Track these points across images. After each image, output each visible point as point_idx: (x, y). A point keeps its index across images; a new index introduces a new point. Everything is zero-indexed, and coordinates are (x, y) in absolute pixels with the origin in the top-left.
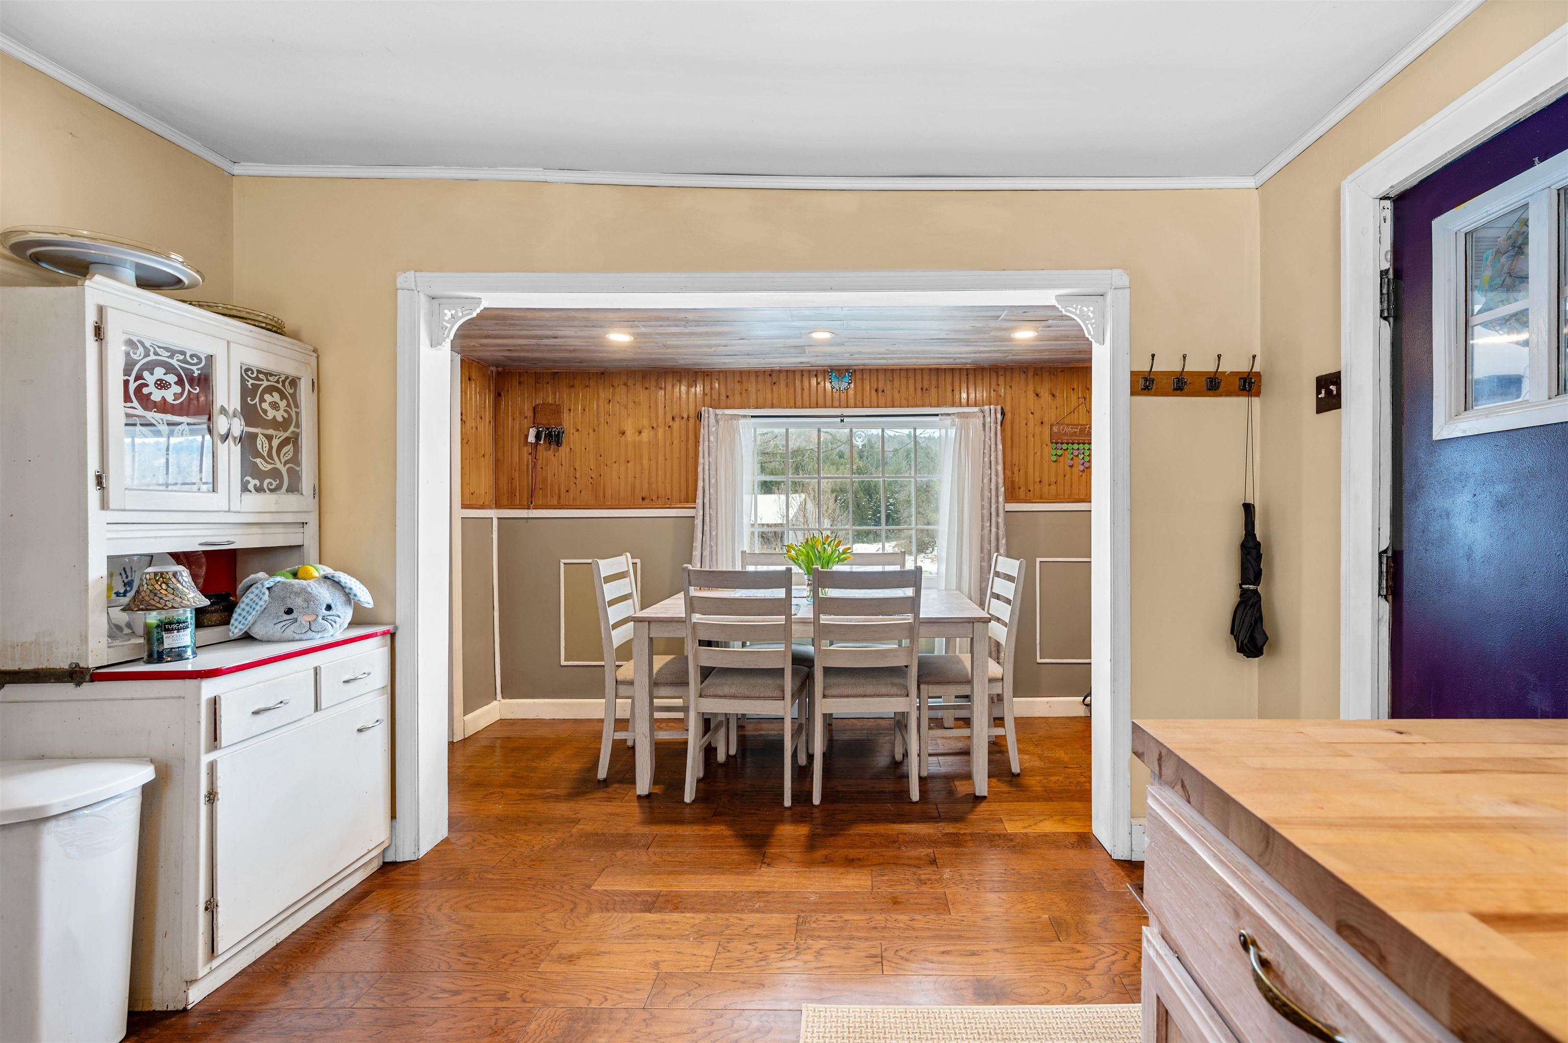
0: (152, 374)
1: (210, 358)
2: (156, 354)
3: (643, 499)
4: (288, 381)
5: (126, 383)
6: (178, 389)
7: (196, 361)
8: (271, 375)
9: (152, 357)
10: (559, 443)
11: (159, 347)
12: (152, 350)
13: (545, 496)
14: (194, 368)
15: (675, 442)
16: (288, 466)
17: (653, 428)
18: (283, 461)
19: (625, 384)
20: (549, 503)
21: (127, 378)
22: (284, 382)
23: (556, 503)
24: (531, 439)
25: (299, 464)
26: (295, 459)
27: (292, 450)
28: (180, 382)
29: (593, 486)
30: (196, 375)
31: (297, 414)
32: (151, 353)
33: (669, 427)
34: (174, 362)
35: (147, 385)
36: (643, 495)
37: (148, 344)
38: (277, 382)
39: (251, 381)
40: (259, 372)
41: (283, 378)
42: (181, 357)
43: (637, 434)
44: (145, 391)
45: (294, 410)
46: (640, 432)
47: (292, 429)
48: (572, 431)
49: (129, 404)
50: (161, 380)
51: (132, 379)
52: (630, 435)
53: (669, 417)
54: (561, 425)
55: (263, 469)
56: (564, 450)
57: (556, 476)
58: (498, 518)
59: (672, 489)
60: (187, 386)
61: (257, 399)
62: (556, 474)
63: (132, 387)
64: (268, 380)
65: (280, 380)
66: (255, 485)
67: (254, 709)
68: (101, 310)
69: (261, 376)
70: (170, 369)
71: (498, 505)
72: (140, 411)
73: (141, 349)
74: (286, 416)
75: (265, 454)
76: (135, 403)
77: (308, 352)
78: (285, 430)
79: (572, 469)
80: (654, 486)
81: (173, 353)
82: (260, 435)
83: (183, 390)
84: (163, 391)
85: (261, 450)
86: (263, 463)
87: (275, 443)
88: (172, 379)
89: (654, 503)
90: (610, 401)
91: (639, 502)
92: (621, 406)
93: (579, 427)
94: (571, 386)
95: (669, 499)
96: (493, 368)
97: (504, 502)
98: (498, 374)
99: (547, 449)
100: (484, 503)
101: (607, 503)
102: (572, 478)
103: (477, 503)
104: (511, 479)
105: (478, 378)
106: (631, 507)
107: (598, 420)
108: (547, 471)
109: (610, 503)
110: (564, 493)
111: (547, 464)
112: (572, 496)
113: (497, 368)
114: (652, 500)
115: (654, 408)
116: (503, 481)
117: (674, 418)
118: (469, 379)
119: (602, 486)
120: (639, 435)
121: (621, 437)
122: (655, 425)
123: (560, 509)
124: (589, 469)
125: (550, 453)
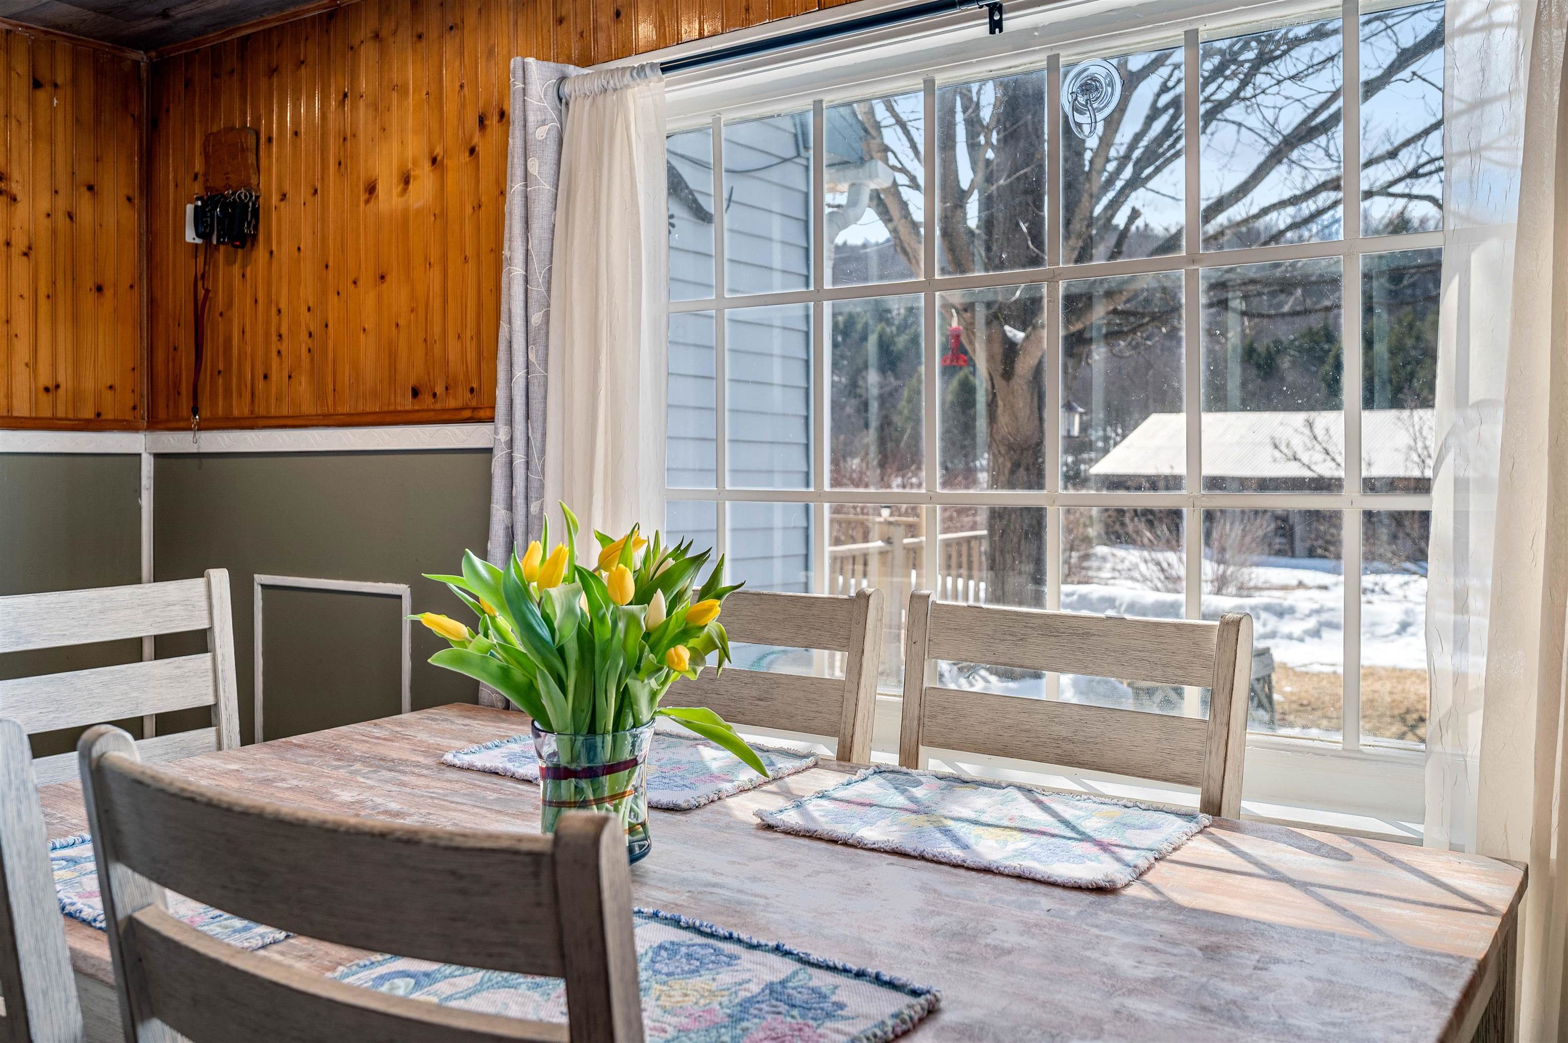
3: (415, 393)
10: (248, 241)
13: (227, 392)
17: (434, 161)
19: (377, 36)
20: (236, 413)
23: (246, 413)
24: (191, 235)
29: (312, 362)
33: (472, 151)
36: (414, 382)
43: (401, 186)
46: (407, 181)
48: (275, 199)
52: (387, 189)
53: (472, 120)
54: (248, 185)
56: (261, 253)
57: (248, 337)
58: (157, 456)
62: (247, 329)
71: (154, 424)
79: (274, 311)
80: (437, 349)
89: (438, 406)
90: (345, 95)
91: (406, 403)
92: (367, 106)
93: (287, 188)
94: (273, 71)
95: (472, 390)
96: (139, 56)
97: (162, 414)
98: (154, 68)
99: (230, 262)
100: (99, 415)
101: (340, 410)
102: (274, 338)
103: (71, 416)
104: (171, 349)
105: (75, 81)
106: (388, 419)
107: (323, 159)
108: (230, 321)
109: (346, 409)
110: (260, 384)
111: (230, 305)
112: (274, 390)
113: (146, 53)
114: (435, 395)
115: (436, 98)
116: (160, 355)
117: (482, 120)
118: (37, 84)
119: (331, 356)
120: (405, 190)
121: (367, 202)
122: (438, 150)
123: (252, 428)
124: (304, 309)
125: (236, 269)
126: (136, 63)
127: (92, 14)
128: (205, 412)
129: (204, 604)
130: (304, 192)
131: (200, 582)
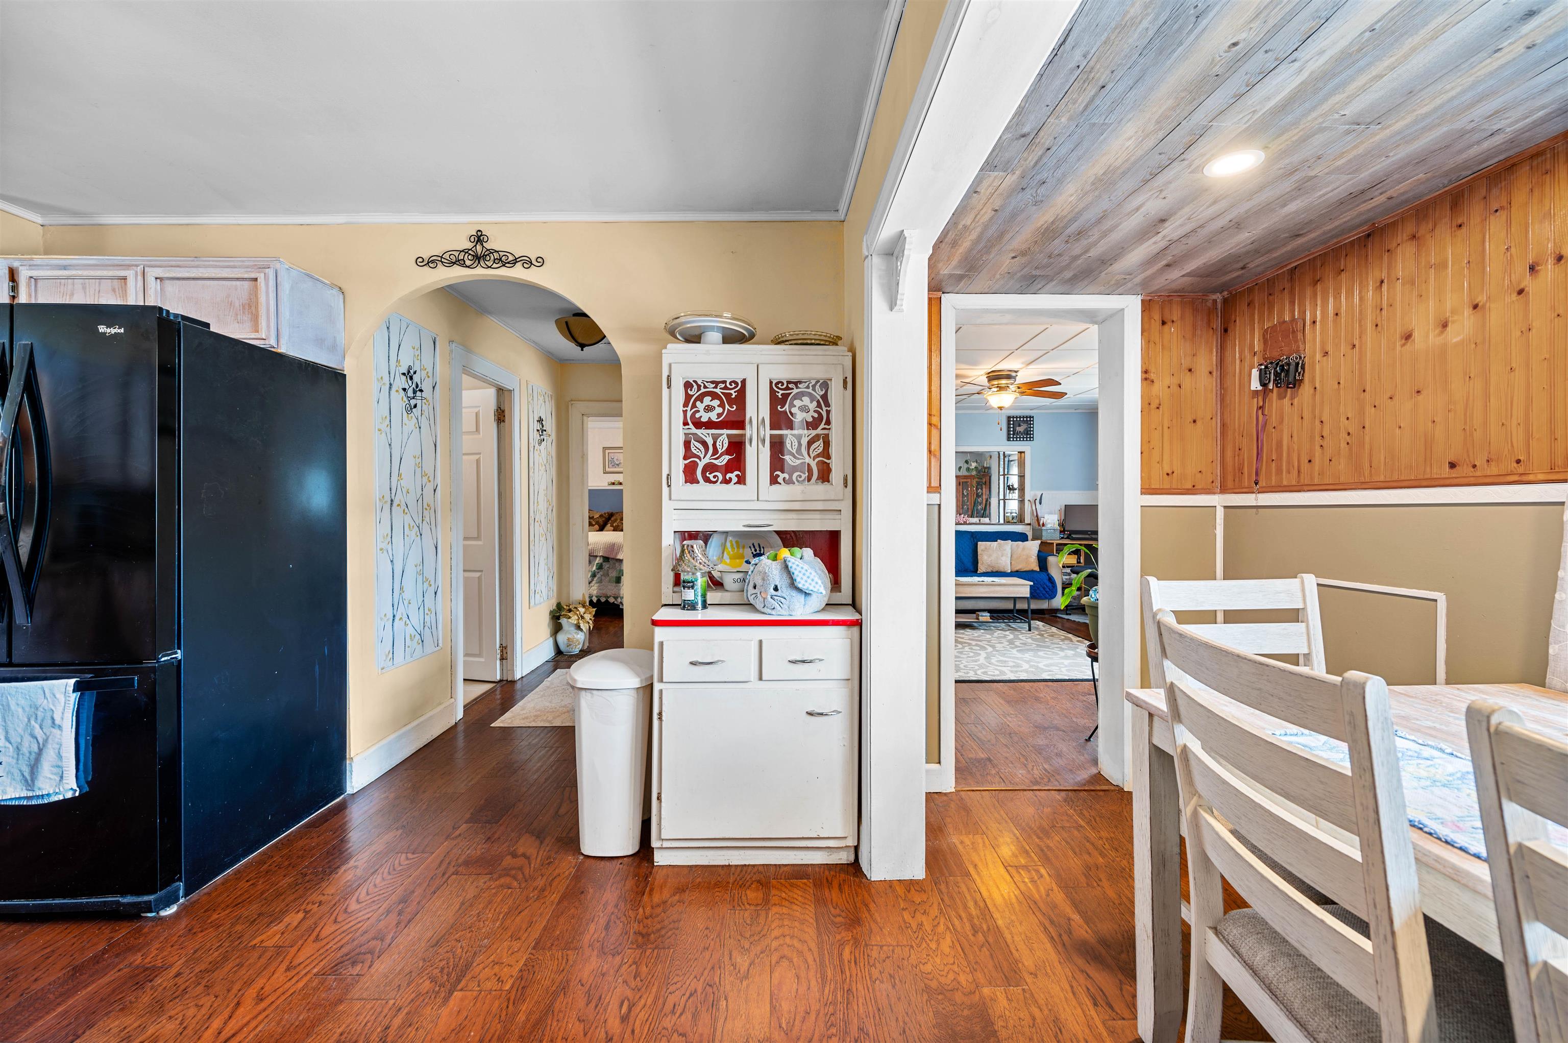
0: (702, 402)
1: (744, 382)
2: (705, 387)
3: (1452, 465)
4: (819, 384)
5: (685, 412)
6: (720, 410)
7: (734, 385)
8: (800, 382)
9: (703, 390)
10: (1296, 384)
11: (707, 382)
12: (702, 385)
13: (1279, 471)
14: (732, 392)
15: (1536, 325)
16: (817, 460)
17: (1475, 307)
18: (812, 456)
19: (1415, 237)
20: (1285, 483)
21: (685, 409)
22: (814, 386)
23: (1294, 483)
24: (1255, 385)
25: (829, 458)
26: (826, 453)
27: (822, 445)
28: (722, 405)
29: (1350, 450)
30: (733, 396)
31: (828, 412)
32: (702, 388)
33: (1521, 292)
34: (718, 391)
35: (698, 411)
36: (1452, 458)
37: (700, 383)
38: (808, 387)
39: (781, 392)
40: (789, 382)
41: (813, 382)
42: (723, 386)
43: (1439, 329)
44: (697, 415)
45: (824, 409)
46: (1445, 326)
47: (822, 426)
48: (1318, 356)
49: (687, 427)
50: (708, 406)
51: (689, 409)
52: (1425, 335)
53: (1520, 270)
54: (1298, 351)
55: (792, 464)
56: (1306, 389)
57: (1295, 438)
58: (1225, 507)
59: (1528, 436)
60: (727, 406)
61: (787, 406)
62: (1295, 435)
63: (689, 414)
64: (797, 387)
65: (810, 385)
66: (784, 479)
67: (694, 659)
68: (670, 365)
69: (790, 386)
70: (714, 396)
71: (1224, 490)
72: (694, 430)
73: (695, 387)
74: (816, 415)
75: (794, 451)
76: (691, 426)
77: (841, 354)
78: (816, 428)
79: (1317, 422)
80: (1478, 434)
81: (716, 383)
82: (789, 436)
83: (724, 409)
84: (710, 413)
85: (790, 449)
86: (793, 458)
87: (804, 441)
88: (716, 403)
89: (1478, 473)
90: (1382, 282)
91: (1446, 471)
92: (1403, 284)
93: (1329, 348)
94: (1315, 282)
95: (1518, 461)
96: (1218, 297)
97: (1230, 484)
98: (1225, 301)
99: (1281, 397)
100: (1194, 486)
101: (1375, 479)
102: (1318, 438)
103: (1179, 487)
104: (1237, 449)
105: (1182, 318)
106: (1425, 483)
107: (1360, 326)
108: (1282, 431)
109: (1382, 478)
110: (1305, 465)
111: (1281, 421)
112: (1317, 468)
113: (1221, 293)
114: (1474, 466)
115: (1477, 264)
116: (1229, 453)
117: (1532, 268)
118: (1164, 323)
119: (1367, 446)
120: (1442, 332)
121: (1403, 345)
122: (1481, 299)
123: (1299, 491)
124: (1343, 419)
125: (1286, 401)
126: (1215, 301)
127: (1199, 279)
128: (1262, 483)
129: (1300, 594)
130: (1344, 348)
131: (1296, 581)
